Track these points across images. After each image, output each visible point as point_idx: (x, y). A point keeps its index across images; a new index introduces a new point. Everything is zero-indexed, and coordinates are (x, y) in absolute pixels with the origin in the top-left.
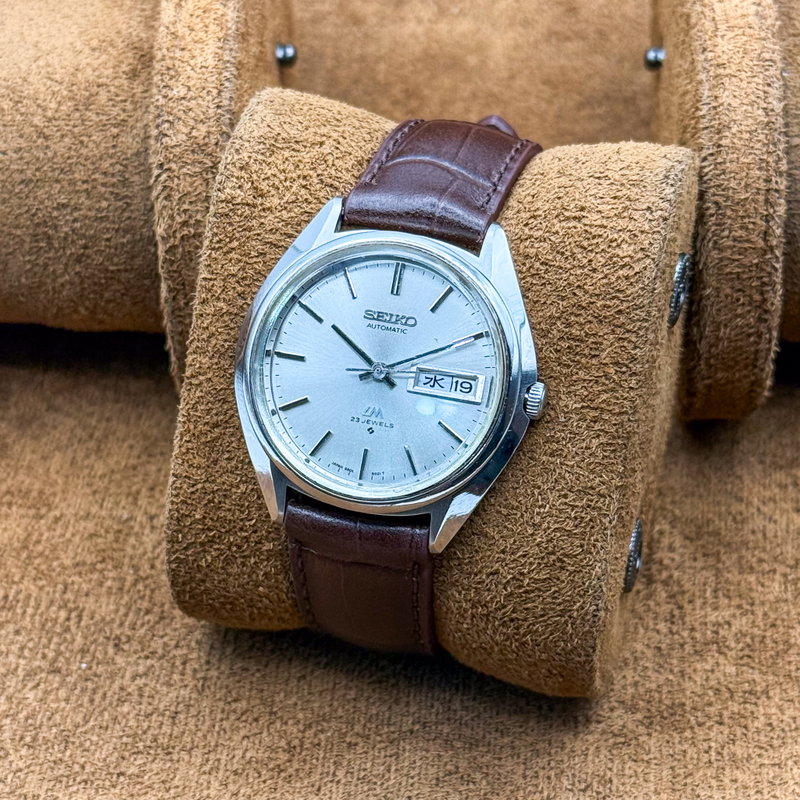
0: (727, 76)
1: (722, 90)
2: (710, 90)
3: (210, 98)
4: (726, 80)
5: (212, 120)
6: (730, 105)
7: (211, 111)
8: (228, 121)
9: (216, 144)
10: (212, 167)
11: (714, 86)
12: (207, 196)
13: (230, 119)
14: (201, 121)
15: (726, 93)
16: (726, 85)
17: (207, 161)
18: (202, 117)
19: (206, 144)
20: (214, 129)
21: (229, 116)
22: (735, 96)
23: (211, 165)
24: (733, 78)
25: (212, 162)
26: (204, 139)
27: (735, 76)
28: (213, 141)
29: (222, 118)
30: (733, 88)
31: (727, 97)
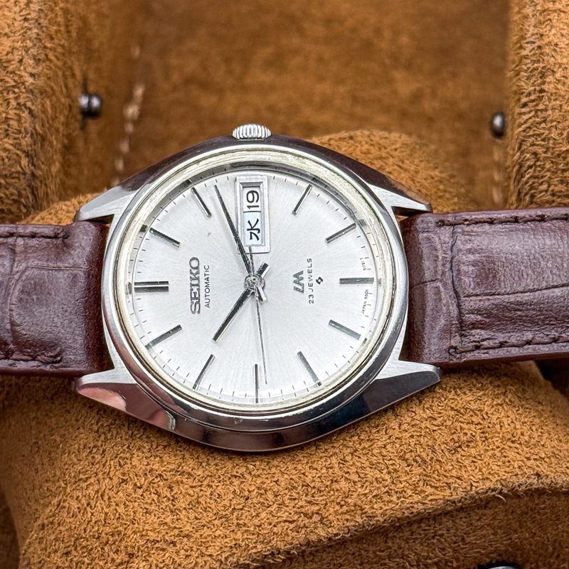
0: (555, 11)
1: (548, 27)
2: (535, 26)
3: (17, 9)
4: (554, 16)
5: (17, 34)
6: (556, 45)
7: (16, 24)
8: (35, 36)
9: (21, 61)
10: (14, 86)
11: (541, 23)
12: (6, 118)
13: (38, 34)
14: (6, 34)
15: (553, 31)
16: (554, 21)
17: (9, 80)
18: (7, 30)
19: (9, 61)
20: (19, 44)
21: (36, 31)
22: (562, 35)
23: (13, 83)
24: (562, 14)
25: (15, 81)
26: (7, 55)
27: (564, 12)
28: (17, 58)
29: (29, 32)
30: (561, 26)
31: (554, 35)
